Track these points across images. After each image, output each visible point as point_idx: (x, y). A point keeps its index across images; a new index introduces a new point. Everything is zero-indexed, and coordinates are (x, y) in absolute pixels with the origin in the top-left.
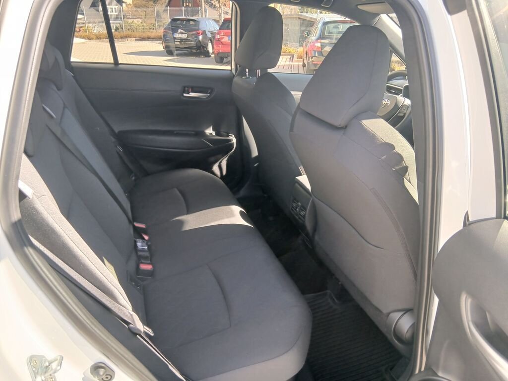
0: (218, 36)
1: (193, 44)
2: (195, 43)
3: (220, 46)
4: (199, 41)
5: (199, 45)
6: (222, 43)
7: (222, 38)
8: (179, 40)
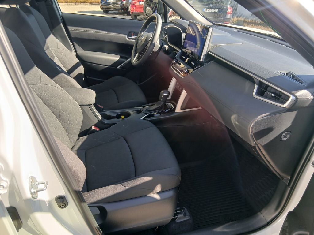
0: (133, 1)
1: (119, 6)
2: (121, 6)
3: (135, 8)
4: (123, 5)
5: (123, 7)
6: (135, 6)
7: (136, 3)
8: (112, 4)
